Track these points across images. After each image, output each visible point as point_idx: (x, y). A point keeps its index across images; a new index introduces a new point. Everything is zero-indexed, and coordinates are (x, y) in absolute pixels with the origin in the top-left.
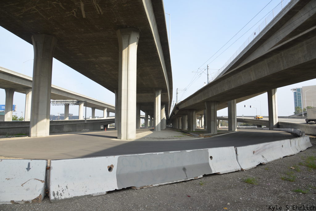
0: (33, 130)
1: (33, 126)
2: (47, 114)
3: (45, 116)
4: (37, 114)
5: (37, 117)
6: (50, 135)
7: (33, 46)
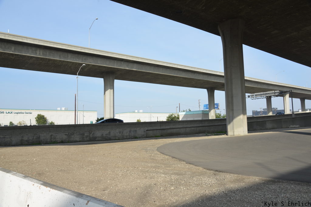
0: (229, 127)
1: (230, 123)
2: (243, 110)
3: (241, 111)
4: (233, 110)
5: (233, 113)
6: (248, 133)
7: (220, 37)
